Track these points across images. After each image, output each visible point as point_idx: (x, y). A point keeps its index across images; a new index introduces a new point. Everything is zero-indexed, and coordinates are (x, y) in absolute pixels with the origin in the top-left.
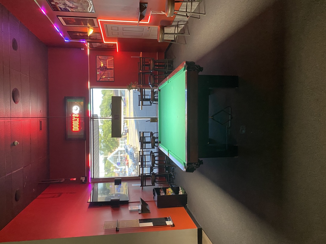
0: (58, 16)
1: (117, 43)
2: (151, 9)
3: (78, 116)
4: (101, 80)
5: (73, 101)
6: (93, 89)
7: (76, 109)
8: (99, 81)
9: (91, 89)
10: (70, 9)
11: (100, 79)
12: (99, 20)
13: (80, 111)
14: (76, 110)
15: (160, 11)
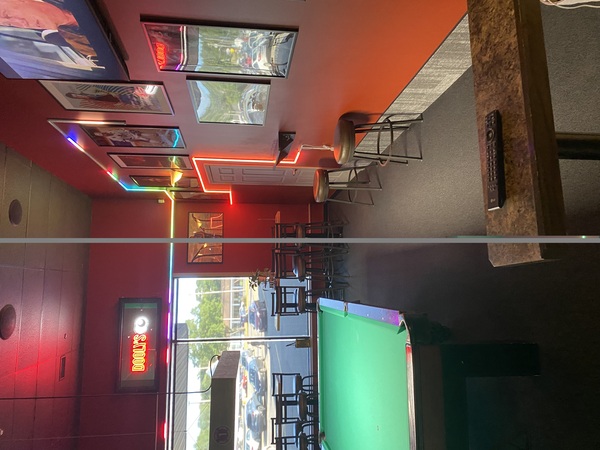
0: (109, 154)
1: (230, 192)
2: (301, 142)
3: (144, 338)
4: (196, 261)
5: (136, 306)
6: (180, 279)
7: (142, 323)
8: (192, 263)
9: (176, 280)
10: (133, 144)
11: (195, 258)
12: (194, 159)
13: (149, 328)
14: (141, 325)
15: (321, 145)
